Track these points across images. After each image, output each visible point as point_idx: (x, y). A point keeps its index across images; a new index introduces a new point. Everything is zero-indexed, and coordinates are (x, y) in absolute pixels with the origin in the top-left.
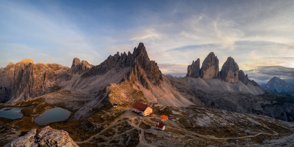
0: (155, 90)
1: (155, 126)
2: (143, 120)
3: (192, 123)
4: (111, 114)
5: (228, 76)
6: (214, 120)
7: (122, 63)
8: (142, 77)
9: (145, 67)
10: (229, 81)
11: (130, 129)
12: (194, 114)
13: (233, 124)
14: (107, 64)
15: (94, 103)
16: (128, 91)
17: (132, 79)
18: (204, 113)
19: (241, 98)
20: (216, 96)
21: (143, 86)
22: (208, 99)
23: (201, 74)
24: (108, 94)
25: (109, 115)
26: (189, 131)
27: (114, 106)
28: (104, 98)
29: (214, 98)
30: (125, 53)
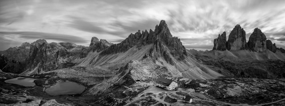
0: (179, 64)
1: (181, 99)
2: (168, 95)
3: (222, 94)
4: (133, 90)
5: (256, 46)
6: (245, 89)
7: (144, 41)
8: (165, 53)
9: (168, 43)
10: (257, 51)
11: (155, 104)
12: (224, 85)
13: (265, 90)
14: (129, 42)
15: (116, 79)
16: (151, 67)
17: (155, 56)
18: (234, 83)
19: (270, 65)
20: (246, 66)
21: (166, 62)
22: (237, 70)
23: (229, 47)
24: (130, 71)
25: (132, 90)
26: (220, 102)
27: (137, 82)
28: (125, 74)
29: (243, 68)
30: (146, 31)
